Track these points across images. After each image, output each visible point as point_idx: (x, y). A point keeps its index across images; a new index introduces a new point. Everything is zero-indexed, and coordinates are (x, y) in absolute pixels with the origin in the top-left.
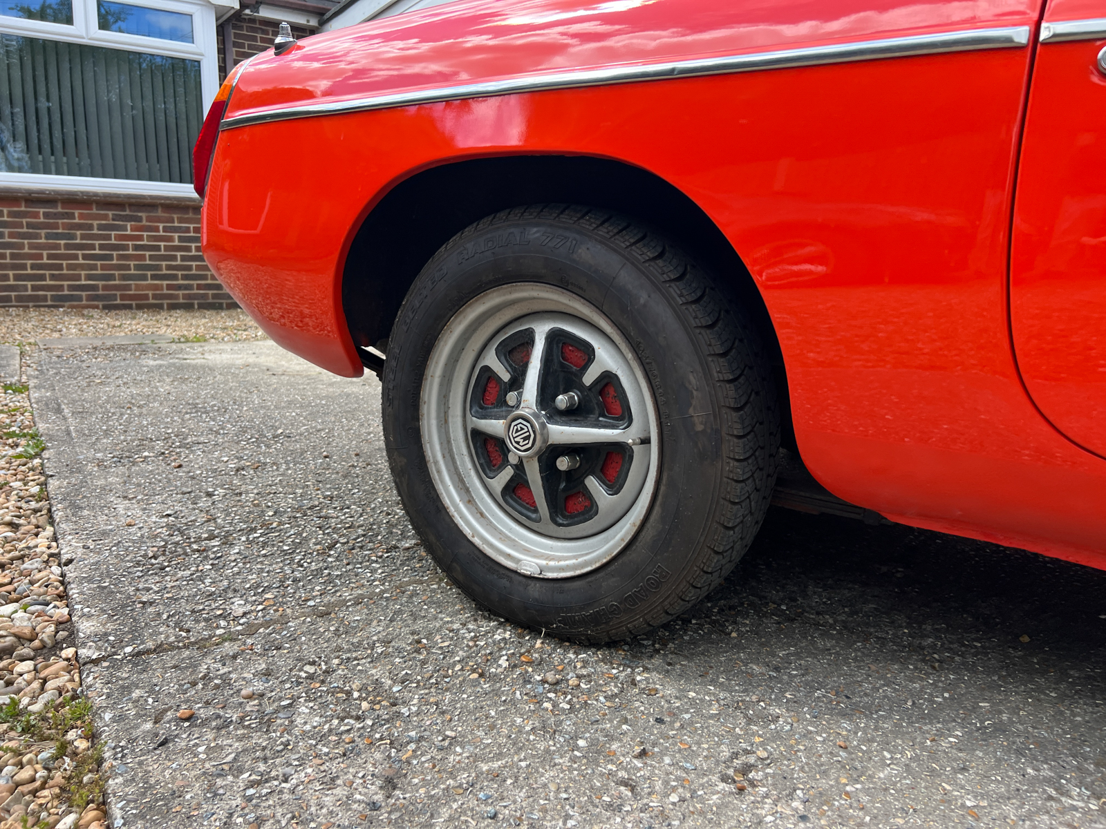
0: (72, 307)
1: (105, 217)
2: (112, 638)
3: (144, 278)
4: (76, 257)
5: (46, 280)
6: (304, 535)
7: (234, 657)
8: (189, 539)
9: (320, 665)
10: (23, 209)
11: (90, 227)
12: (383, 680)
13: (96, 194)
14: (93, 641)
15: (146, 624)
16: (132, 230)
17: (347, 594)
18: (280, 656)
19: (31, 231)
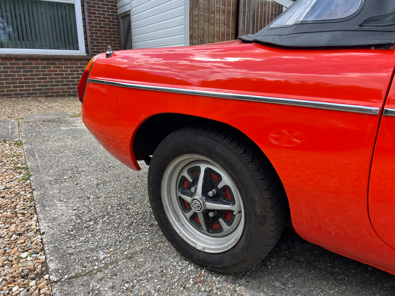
0: (34, 97)
1: (43, 64)
2: (60, 271)
3: (58, 85)
4: (34, 79)
5: (24, 88)
6: (122, 218)
7: (101, 280)
8: (83, 221)
9: (130, 283)
10: (14, 62)
11: (38, 68)
12: (151, 291)
13: (40, 55)
14: (54, 273)
15: (71, 265)
16: (53, 68)
17: (137, 248)
18: (117, 279)
19: (17, 70)
